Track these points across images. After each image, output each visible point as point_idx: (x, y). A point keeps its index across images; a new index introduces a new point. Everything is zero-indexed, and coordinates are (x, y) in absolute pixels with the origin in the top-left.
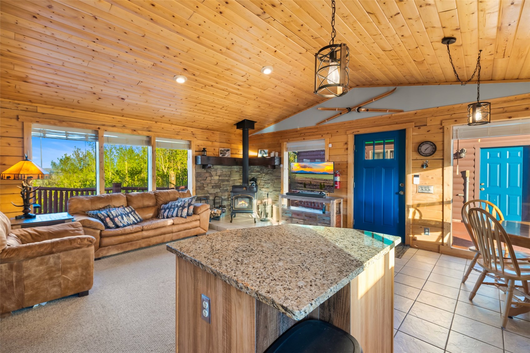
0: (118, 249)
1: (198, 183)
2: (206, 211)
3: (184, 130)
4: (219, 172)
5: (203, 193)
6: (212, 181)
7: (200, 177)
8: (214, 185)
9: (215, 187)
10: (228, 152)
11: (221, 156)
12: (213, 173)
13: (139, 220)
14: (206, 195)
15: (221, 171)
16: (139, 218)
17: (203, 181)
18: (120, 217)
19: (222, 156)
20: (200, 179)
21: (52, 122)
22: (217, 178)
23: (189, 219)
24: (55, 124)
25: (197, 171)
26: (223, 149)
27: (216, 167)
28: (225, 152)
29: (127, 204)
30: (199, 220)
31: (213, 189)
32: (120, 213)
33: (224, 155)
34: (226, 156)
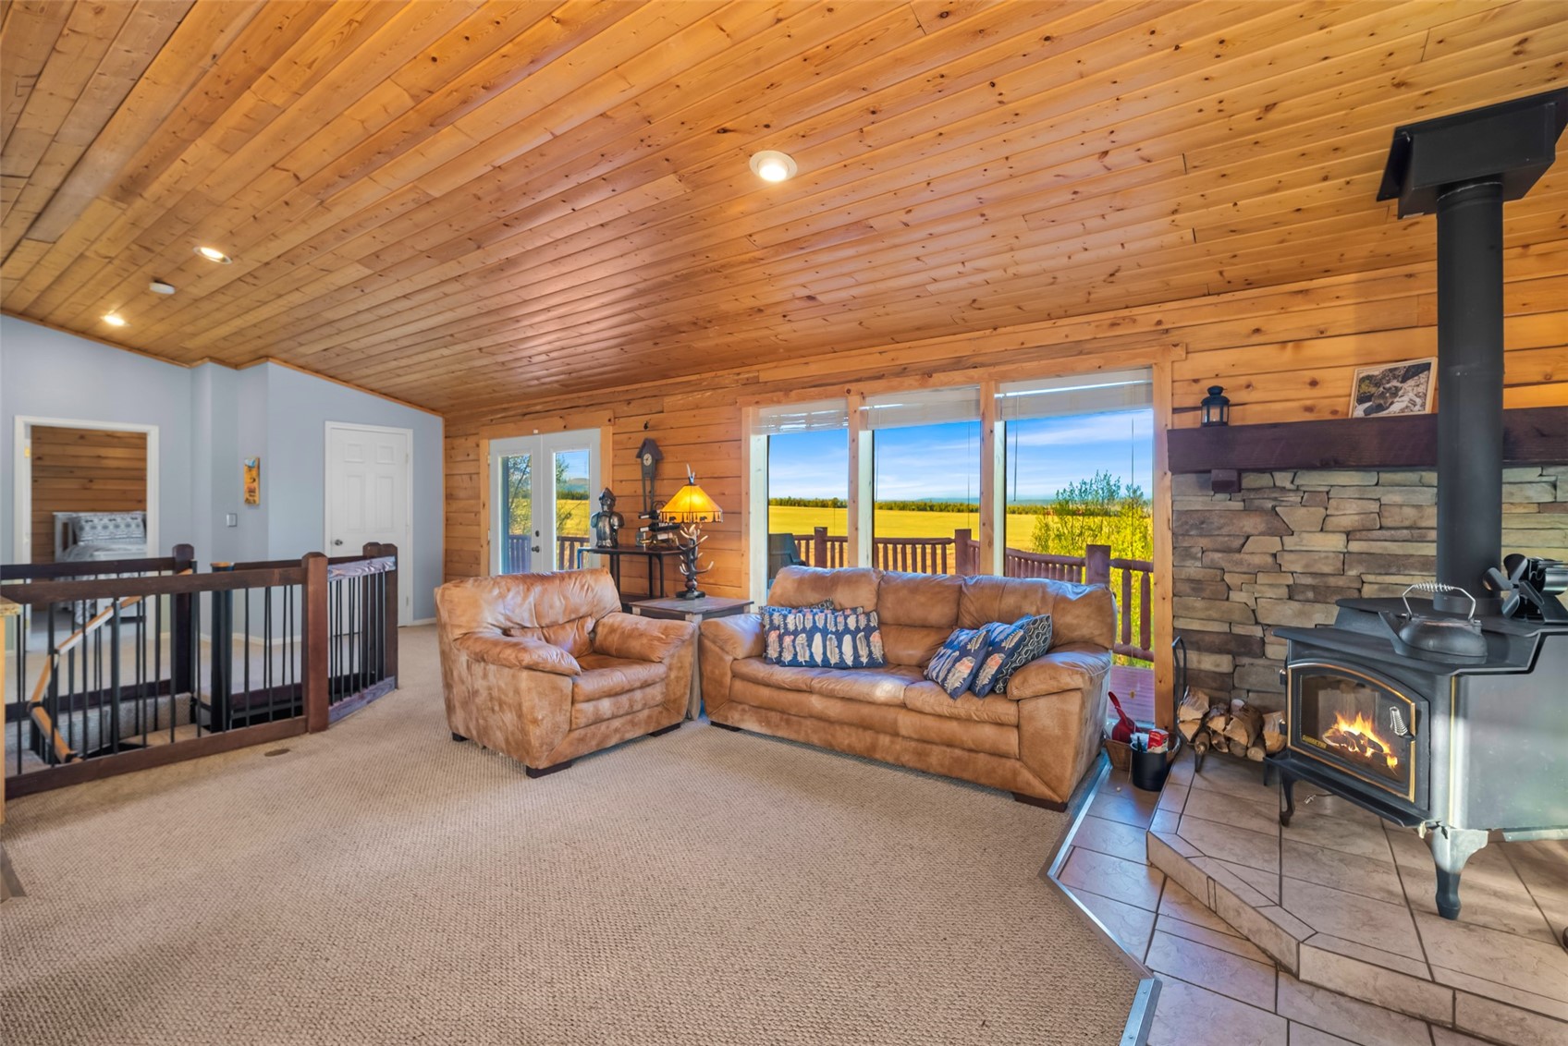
0: (760, 722)
1: (1189, 563)
2: (1054, 698)
3: (1113, 325)
4: (1349, 513)
5: (1214, 614)
6: (1288, 557)
7: (1201, 536)
8: (1309, 581)
9: (1310, 595)
10: (1411, 382)
11: (1359, 412)
12: (1296, 515)
13: (864, 660)
14: (1238, 630)
15: (1374, 507)
16: (870, 653)
17: (1217, 556)
18: (804, 635)
19: (1367, 412)
20: (1204, 542)
21: (775, 399)
22: (1335, 542)
23: (967, 706)
24: (779, 402)
25: (1178, 507)
26: (1376, 371)
27: (1314, 480)
28: (1395, 383)
29: (877, 604)
30: (1018, 727)
31: (1295, 605)
32: (809, 625)
33: (1380, 408)
34: (1396, 408)
